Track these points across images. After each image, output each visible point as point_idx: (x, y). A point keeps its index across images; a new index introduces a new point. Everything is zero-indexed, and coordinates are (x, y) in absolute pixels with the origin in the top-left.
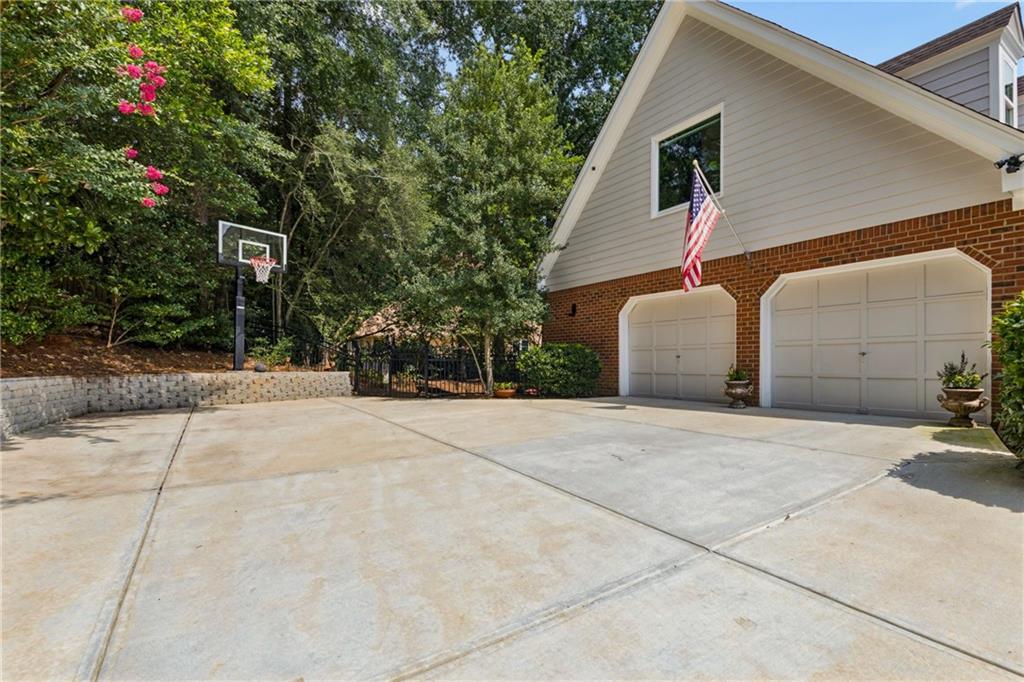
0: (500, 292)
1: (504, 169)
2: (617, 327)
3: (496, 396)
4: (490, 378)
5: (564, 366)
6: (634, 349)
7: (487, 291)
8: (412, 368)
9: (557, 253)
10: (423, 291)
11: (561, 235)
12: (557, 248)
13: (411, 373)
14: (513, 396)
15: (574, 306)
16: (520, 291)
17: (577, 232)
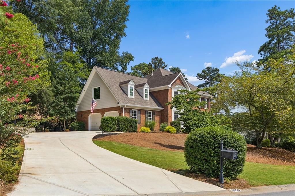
0: (66, 112)
1: (67, 91)
2: (88, 119)
3: (66, 131)
4: (65, 128)
5: (78, 126)
6: (91, 122)
7: (64, 113)
8: (48, 127)
9: (78, 105)
10: (52, 112)
11: (79, 102)
12: (78, 104)
13: (47, 128)
14: (69, 131)
15: (82, 115)
16: (70, 112)
17: (83, 101)
